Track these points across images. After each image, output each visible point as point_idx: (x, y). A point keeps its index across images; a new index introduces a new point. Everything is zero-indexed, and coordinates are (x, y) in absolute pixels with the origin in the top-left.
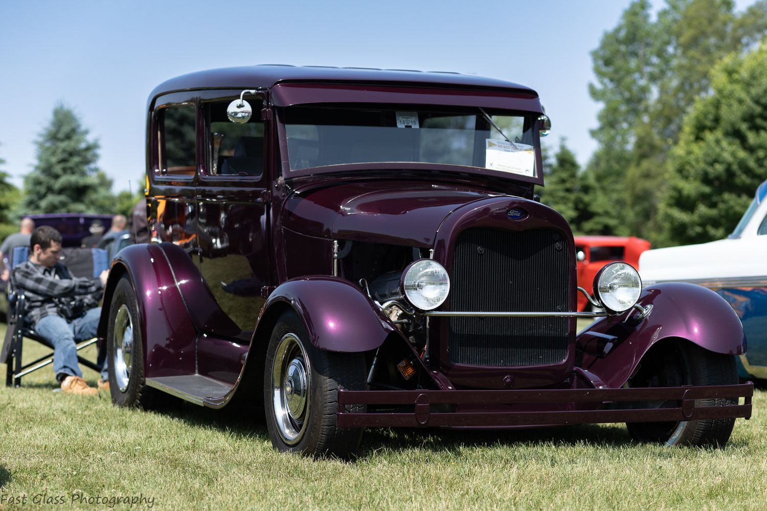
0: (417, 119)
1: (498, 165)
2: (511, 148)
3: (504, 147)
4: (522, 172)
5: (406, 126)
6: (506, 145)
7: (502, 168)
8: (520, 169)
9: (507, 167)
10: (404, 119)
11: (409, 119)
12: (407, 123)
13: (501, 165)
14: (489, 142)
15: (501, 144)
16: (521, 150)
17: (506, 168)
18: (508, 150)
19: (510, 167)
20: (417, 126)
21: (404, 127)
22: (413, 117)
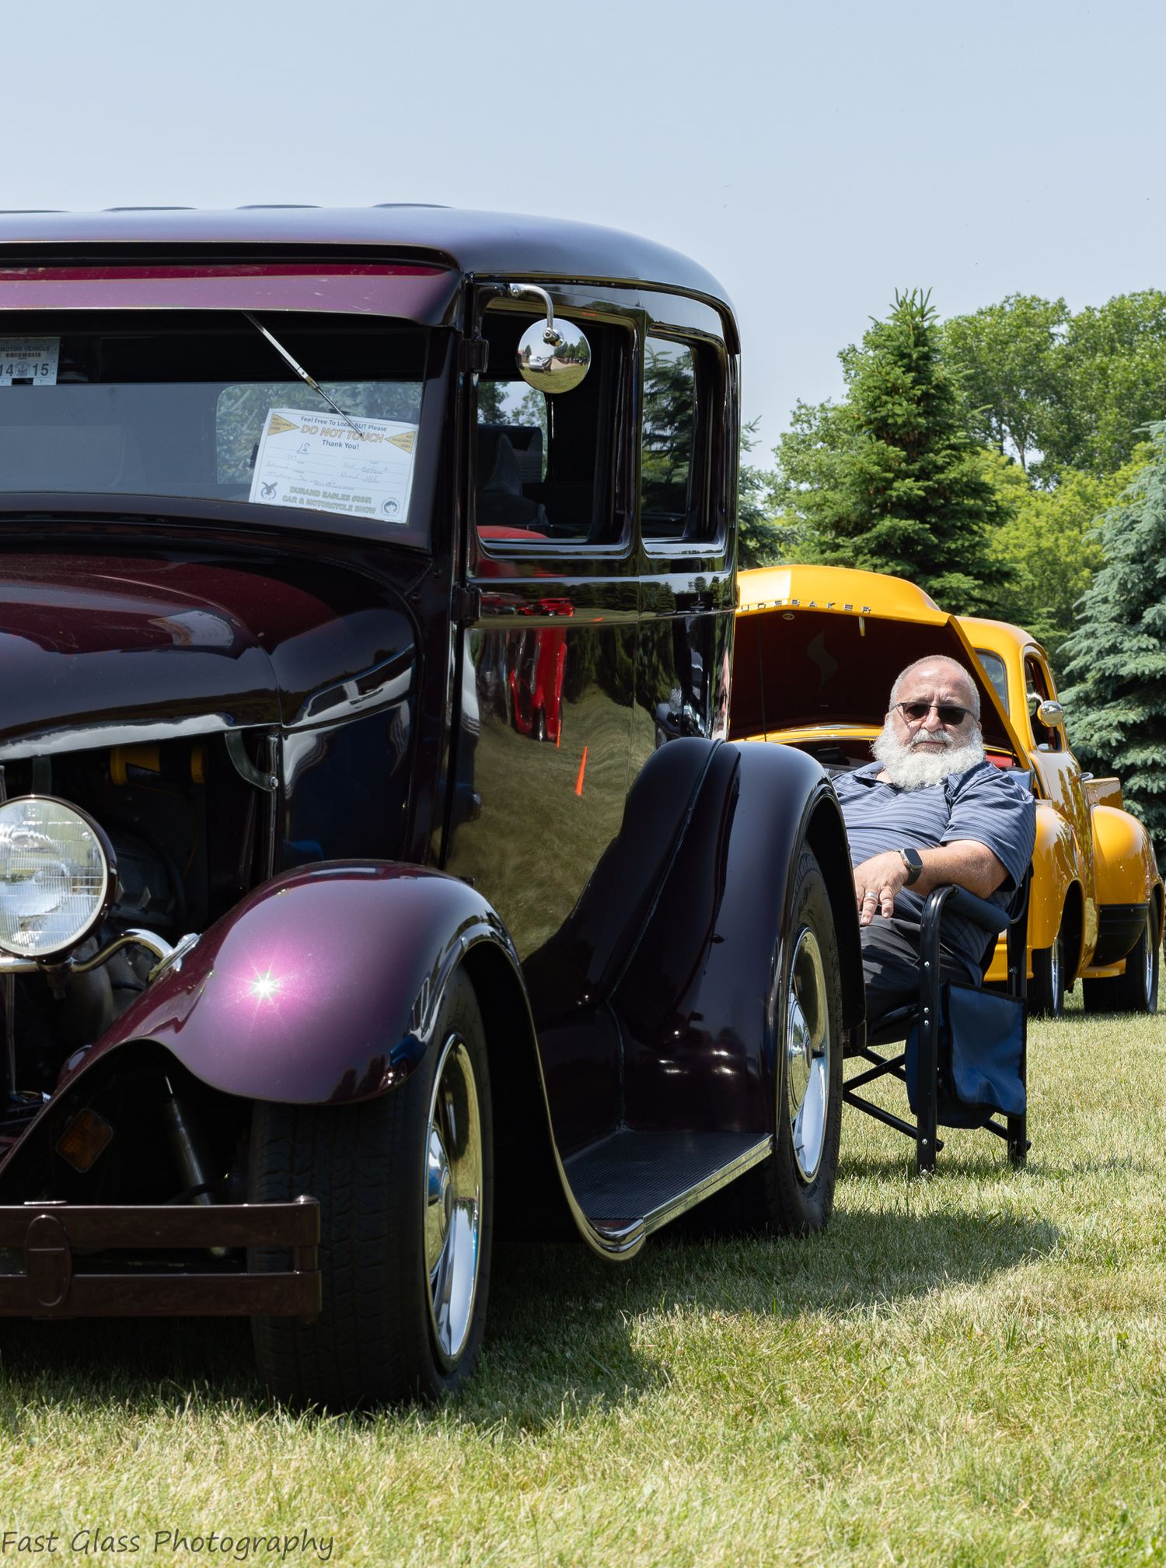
0: (56, 357)
1: (293, 490)
2: (345, 435)
3: (325, 432)
4: (372, 510)
5: (15, 382)
6: (328, 426)
7: (306, 497)
8: (368, 500)
9: (325, 495)
10: (15, 360)
11: (29, 359)
12: (22, 372)
13: (302, 491)
14: (276, 418)
15: (310, 424)
16: (380, 439)
17: (320, 498)
18: (336, 440)
19: (335, 496)
20: (51, 379)
21: (9, 383)
22: (43, 354)
